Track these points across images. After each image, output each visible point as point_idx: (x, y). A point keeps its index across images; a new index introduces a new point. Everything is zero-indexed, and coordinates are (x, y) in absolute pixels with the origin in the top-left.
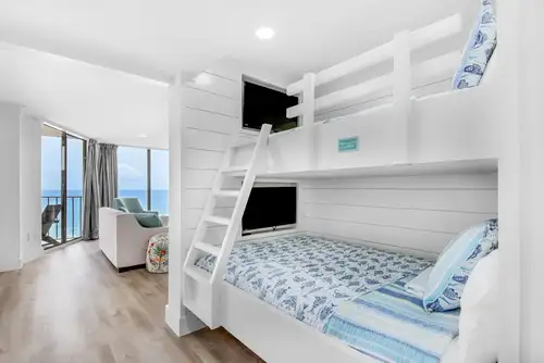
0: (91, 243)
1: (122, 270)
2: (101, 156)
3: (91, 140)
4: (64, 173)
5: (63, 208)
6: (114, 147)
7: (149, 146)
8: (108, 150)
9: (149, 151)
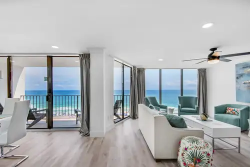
0: (134, 121)
1: (158, 161)
2: (138, 75)
3: (134, 67)
4: (123, 84)
5: (123, 101)
6: (144, 69)
7: (161, 67)
8: (141, 71)
9: (160, 70)
